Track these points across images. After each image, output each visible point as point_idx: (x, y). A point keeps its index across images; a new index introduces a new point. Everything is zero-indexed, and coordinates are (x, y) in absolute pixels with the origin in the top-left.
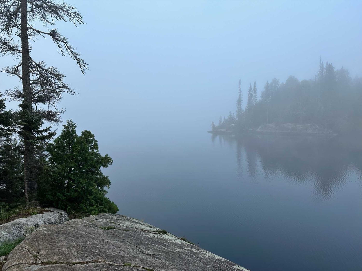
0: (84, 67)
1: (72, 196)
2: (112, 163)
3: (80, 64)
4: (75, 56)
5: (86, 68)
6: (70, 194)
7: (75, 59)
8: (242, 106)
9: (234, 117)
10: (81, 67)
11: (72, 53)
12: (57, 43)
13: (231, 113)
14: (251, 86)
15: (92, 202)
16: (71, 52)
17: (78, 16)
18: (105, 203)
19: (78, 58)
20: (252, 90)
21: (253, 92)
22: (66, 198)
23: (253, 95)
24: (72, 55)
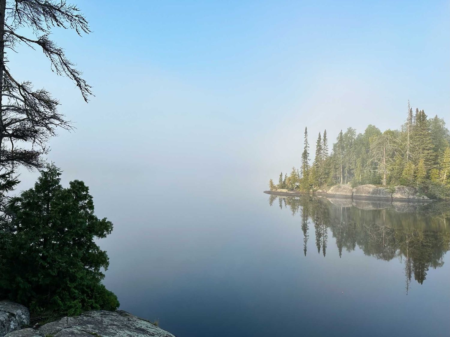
0: (86, 91)
1: (40, 283)
2: (111, 232)
3: (80, 87)
4: (74, 76)
5: (90, 92)
6: (37, 279)
7: (74, 79)
8: (308, 161)
9: (298, 174)
10: (83, 92)
11: (68, 70)
12: (50, 57)
13: (295, 169)
14: (320, 136)
15: (75, 293)
16: (68, 68)
17: (82, 20)
18: (98, 294)
19: (77, 78)
20: (322, 141)
21: (323, 143)
22: (30, 285)
23: (323, 147)
24: (69, 73)
